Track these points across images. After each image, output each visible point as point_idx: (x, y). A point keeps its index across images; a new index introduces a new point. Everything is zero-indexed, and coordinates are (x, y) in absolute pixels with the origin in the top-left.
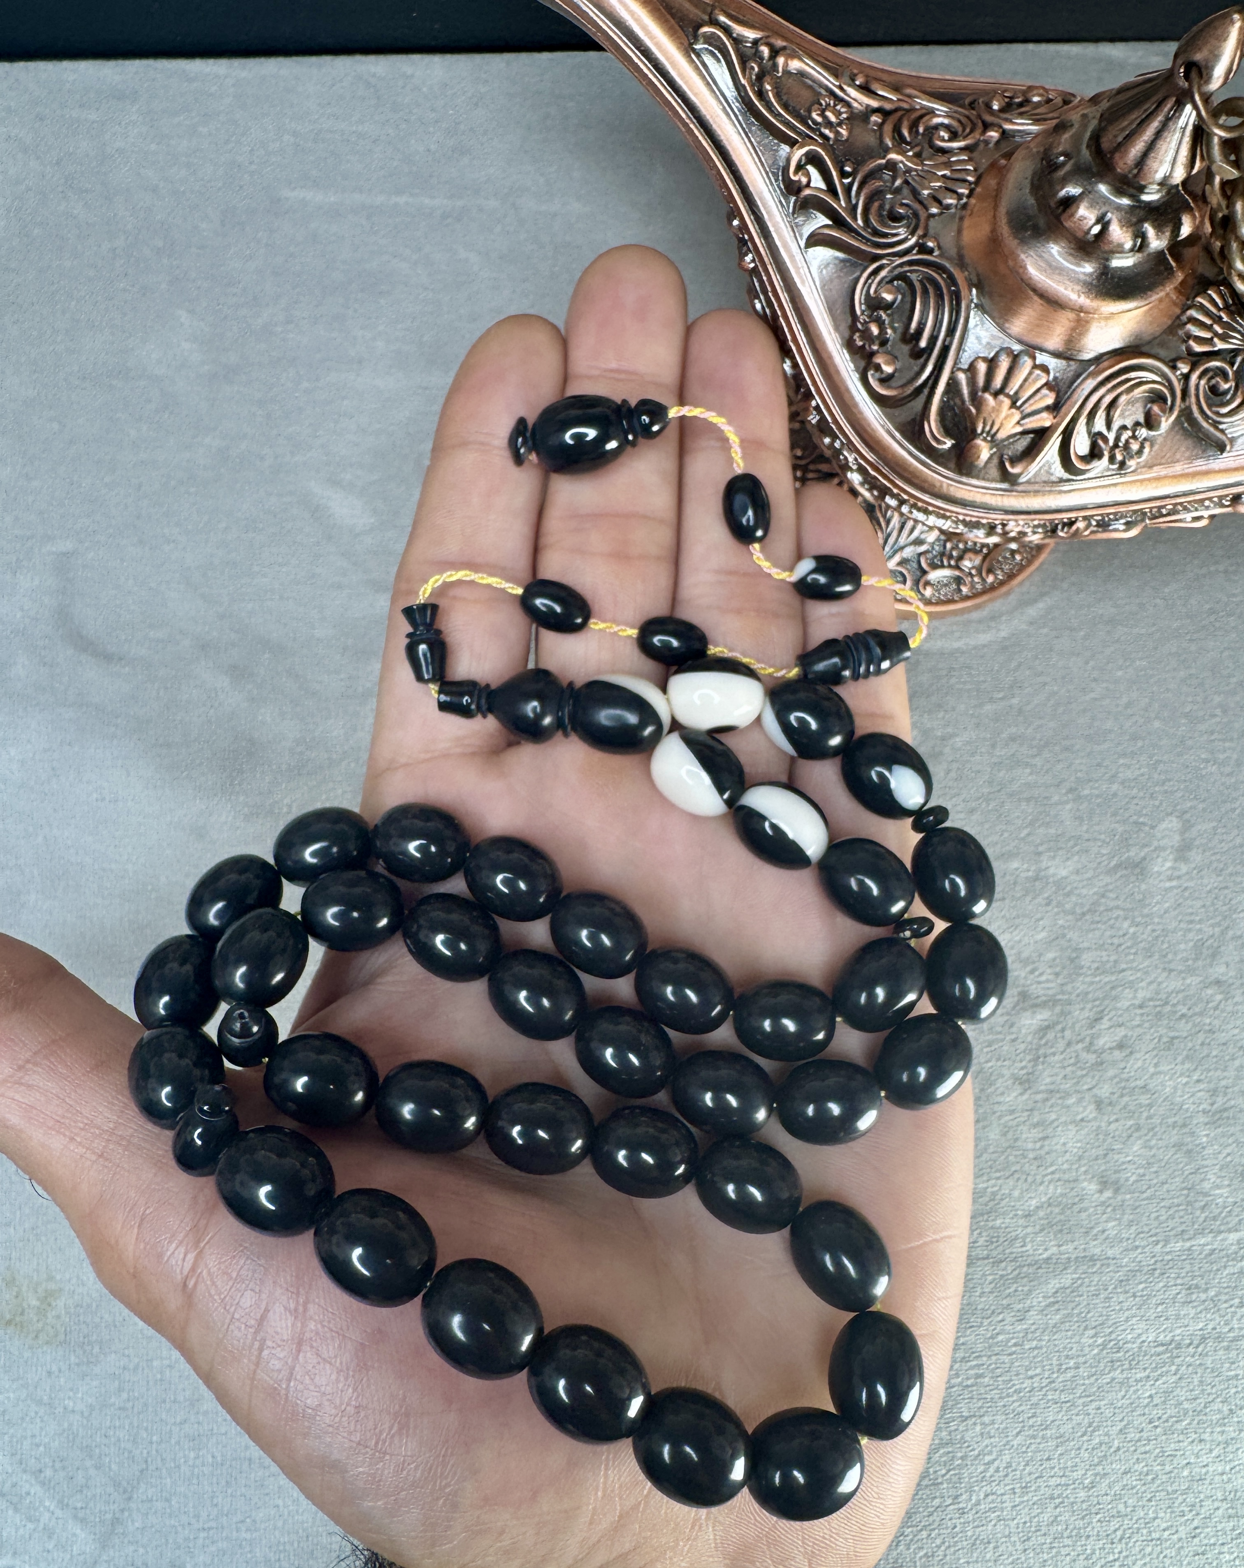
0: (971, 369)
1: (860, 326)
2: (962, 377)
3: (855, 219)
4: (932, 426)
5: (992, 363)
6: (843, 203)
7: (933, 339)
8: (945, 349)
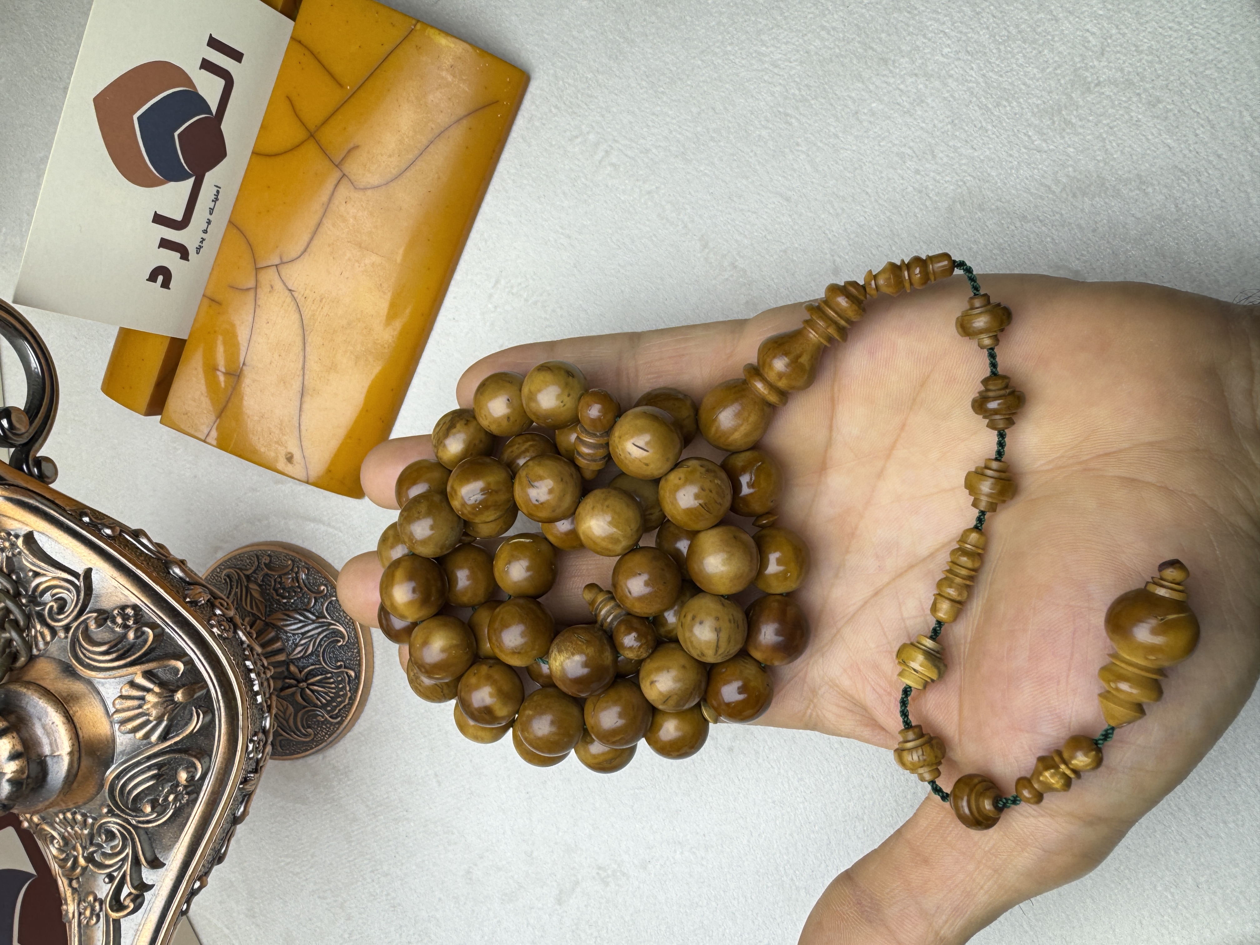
0: (147, 736)
1: (178, 805)
2: (154, 738)
3: (127, 855)
4: (194, 725)
5: (135, 730)
6: (125, 868)
7: (149, 768)
8: (149, 758)
